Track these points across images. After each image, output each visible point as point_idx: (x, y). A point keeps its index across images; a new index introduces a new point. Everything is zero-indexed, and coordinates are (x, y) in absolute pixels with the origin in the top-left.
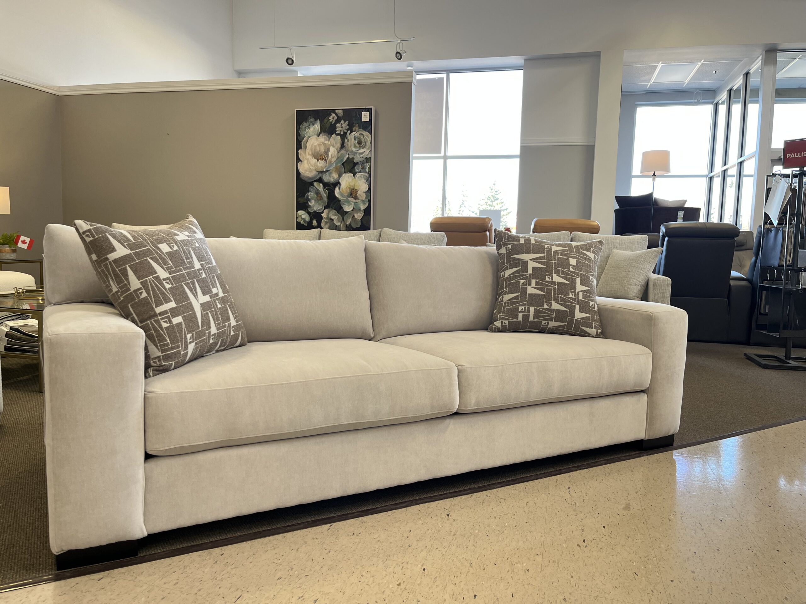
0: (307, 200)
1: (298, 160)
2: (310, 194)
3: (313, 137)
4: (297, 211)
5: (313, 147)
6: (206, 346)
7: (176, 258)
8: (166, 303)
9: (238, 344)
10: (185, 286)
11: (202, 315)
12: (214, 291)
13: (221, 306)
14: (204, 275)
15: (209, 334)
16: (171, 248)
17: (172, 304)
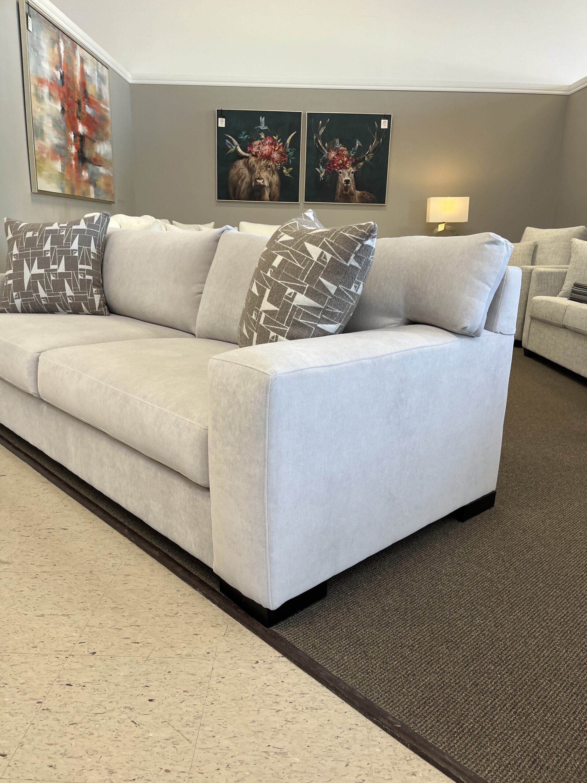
6: (39, 305)
7: (31, 242)
8: (9, 270)
9: (88, 312)
10: (25, 261)
11: (29, 282)
12: (52, 267)
13: (55, 279)
14: (49, 255)
15: (38, 296)
16: (33, 235)
17: (11, 272)
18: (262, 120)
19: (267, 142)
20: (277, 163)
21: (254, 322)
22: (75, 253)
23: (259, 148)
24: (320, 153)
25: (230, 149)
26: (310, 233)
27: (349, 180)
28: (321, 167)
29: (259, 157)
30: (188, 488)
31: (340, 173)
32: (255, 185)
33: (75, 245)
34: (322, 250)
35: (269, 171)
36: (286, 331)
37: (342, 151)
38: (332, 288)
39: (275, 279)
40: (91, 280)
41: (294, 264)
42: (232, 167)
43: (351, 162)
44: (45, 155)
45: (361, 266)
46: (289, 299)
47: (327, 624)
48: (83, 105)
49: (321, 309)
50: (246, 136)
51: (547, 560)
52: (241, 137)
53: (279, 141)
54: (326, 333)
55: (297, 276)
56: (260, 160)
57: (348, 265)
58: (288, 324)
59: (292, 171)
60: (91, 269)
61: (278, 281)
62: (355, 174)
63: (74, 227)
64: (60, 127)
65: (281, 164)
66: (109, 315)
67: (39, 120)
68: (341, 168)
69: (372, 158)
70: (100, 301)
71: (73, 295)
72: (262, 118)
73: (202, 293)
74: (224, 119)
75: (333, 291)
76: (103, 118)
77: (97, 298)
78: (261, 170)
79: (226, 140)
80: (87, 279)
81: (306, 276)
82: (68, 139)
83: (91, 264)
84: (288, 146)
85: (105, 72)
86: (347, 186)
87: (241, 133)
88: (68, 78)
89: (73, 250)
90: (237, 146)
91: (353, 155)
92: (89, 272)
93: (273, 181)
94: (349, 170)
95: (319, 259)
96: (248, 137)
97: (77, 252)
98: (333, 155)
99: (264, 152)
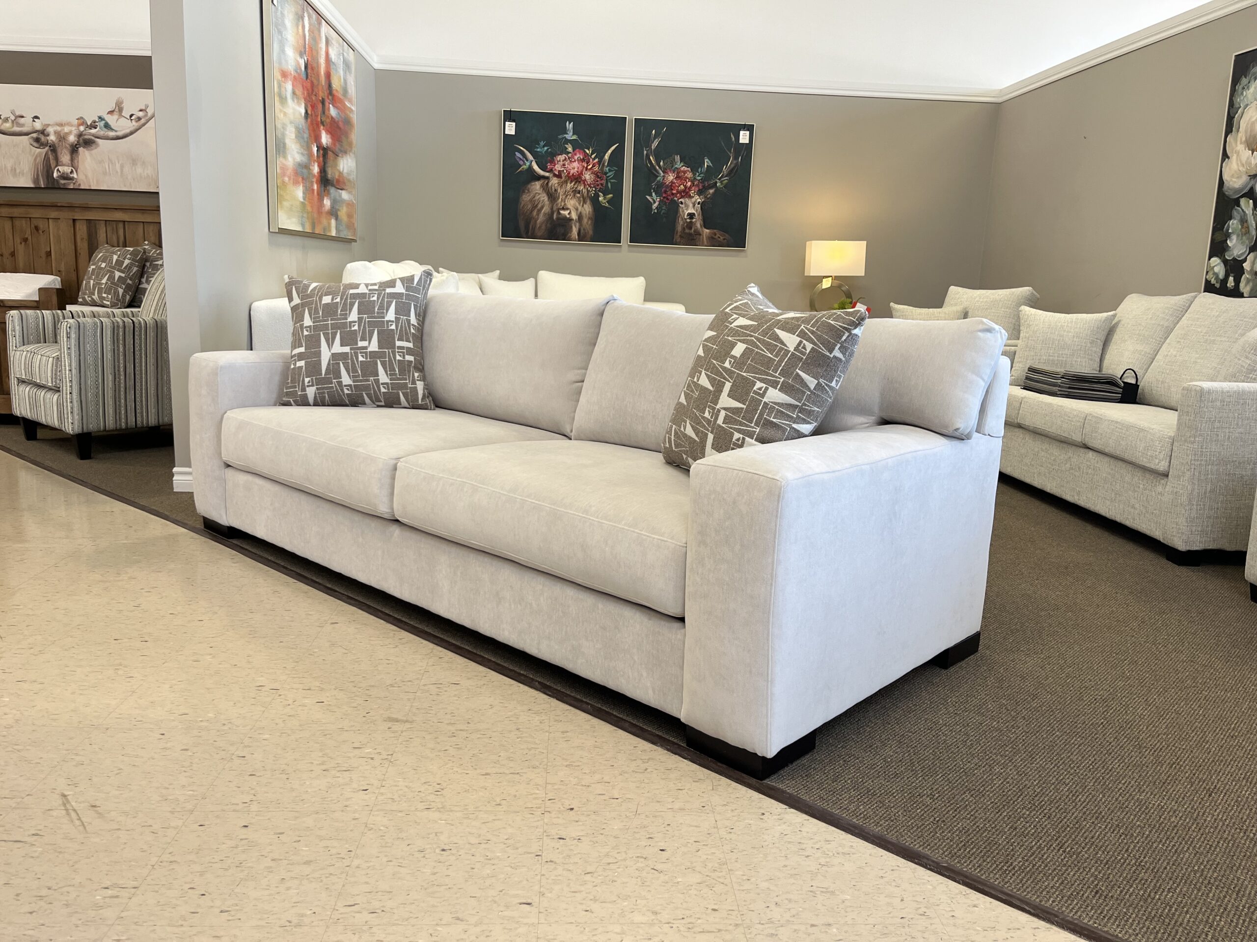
0: (1225, 235)
1: (1225, 156)
2: (1233, 224)
3: (1252, 105)
4: (1209, 259)
5: (1249, 126)
6: (339, 395)
7: (330, 310)
8: (299, 347)
9: (406, 405)
10: (322, 335)
11: (329, 364)
12: (361, 344)
13: (364, 360)
14: (356, 328)
15: (340, 383)
16: (332, 300)
17: (302, 350)
18: (570, 126)
19: (576, 158)
20: (591, 187)
21: (709, 422)
22: (391, 325)
23: (564, 165)
24: (652, 174)
25: (521, 166)
26: (778, 318)
27: (694, 214)
28: (654, 194)
29: (563, 178)
30: (646, 620)
31: (682, 203)
32: (558, 219)
33: (391, 315)
34: (799, 339)
35: (579, 198)
36: (755, 432)
37: (685, 172)
38: (812, 383)
39: (737, 371)
40: (412, 361)
41: (763, 354)
42: (524, 192)
43: (697, 189)
44: (286, 179)
45: (845, 357)
46: (759, 394)
47: (827, 776)
48: (327, 104)
49: (797, 406)
50: (546, 148)
51: (1058, 708)
52: (538, 150)
53: (593, 156)
54: (800, 435)
55: (768, 368)
56: (566, 182)
57: (832, 356)
58: (757, 424)
59: (612, 198)
60: (412, 347)
61: (742, 373)
62: (703, 205)
63: (389, 290)
64: (303, 138)
65: (596, 189)
66: (434, 409)
67: (282, 130)
68: (682, 197)
69: (727, 184)
70: (424, 391)
71: (388, 381)
72: (570, 123)
73: (583, 381)
74: (514, 124)
75: (812, 387)
76: (348, 122)
77: (420, 385)
78: (567, 196)
79: (516, 153)
80: (408, 361)
81: (780, 368)
82: (310, 154)
83: (411, 340)
84: (606, 164)
85: (351, 57)
86: (691, 222)
87: (539, 144)
88: (312, 69)
89: (388, 322)
90: (532, 161)
91: (699, 178)
92: (410, 351)
93: (584, 213)
94: (693, 200)
95: (796, 349)
96: (548, 149)
97: (394, 324)
98: (671, 177)
99: (572, 172)
